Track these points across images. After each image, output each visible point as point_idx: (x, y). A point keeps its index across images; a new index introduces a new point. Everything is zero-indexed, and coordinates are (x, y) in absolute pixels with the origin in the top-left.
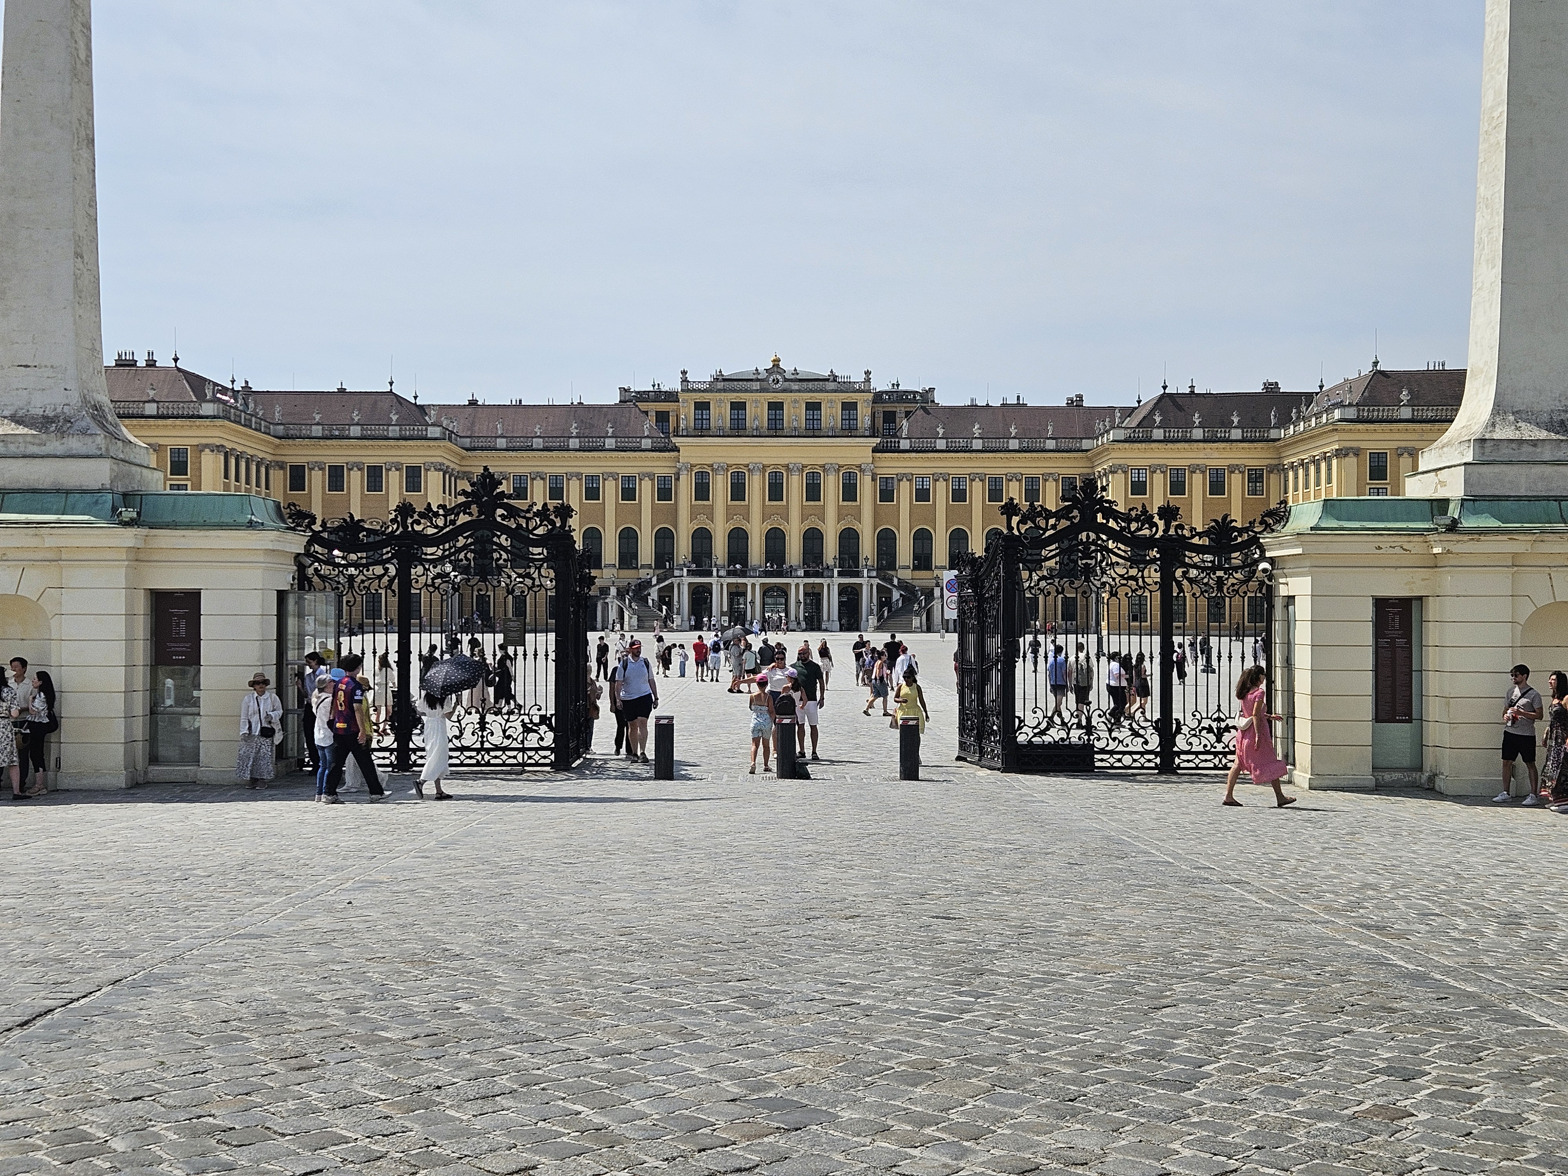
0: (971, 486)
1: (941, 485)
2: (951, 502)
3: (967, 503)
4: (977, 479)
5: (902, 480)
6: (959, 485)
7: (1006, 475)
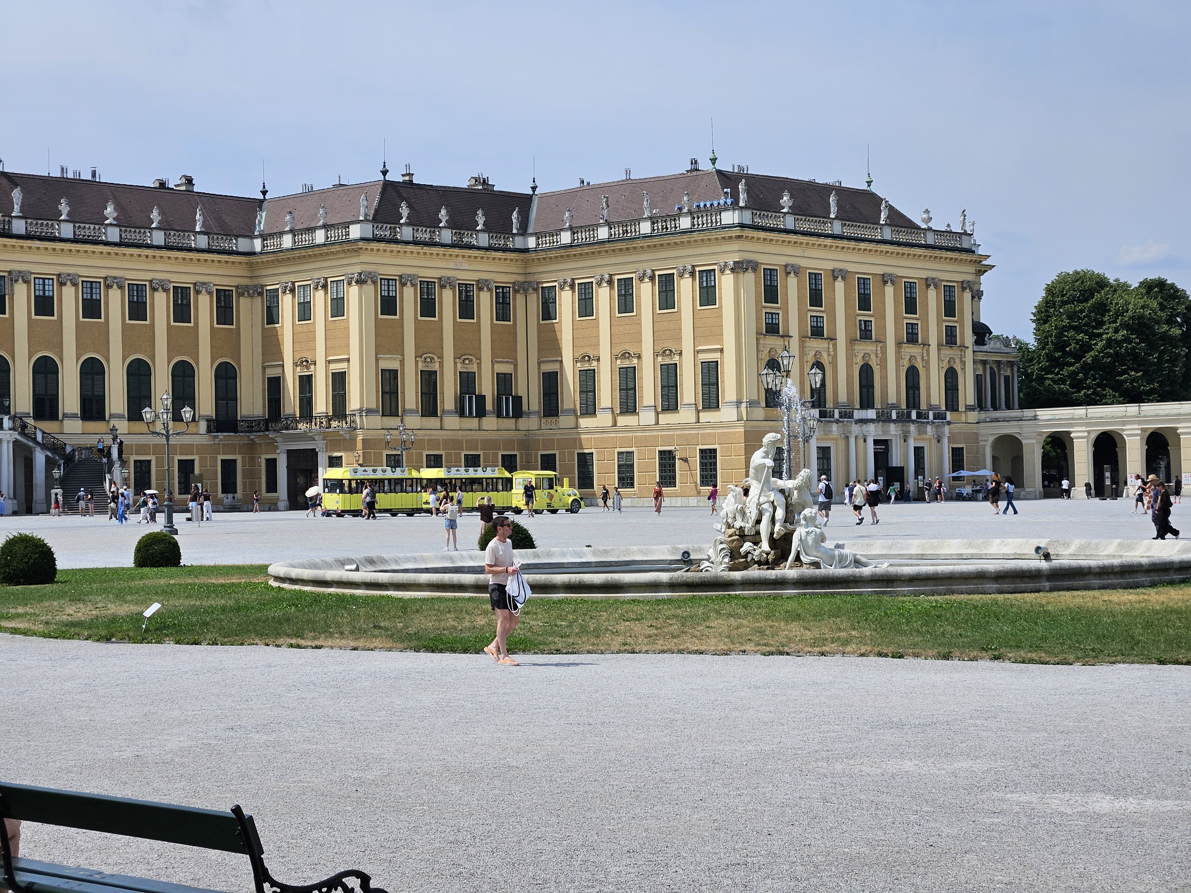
0: (107, 296)
1: (68, 292)
2: (81, 319)
3: (102, 320)
4: (115, 286)
5: (16, 281)
6: (92, 294)
7: (151, 281)
